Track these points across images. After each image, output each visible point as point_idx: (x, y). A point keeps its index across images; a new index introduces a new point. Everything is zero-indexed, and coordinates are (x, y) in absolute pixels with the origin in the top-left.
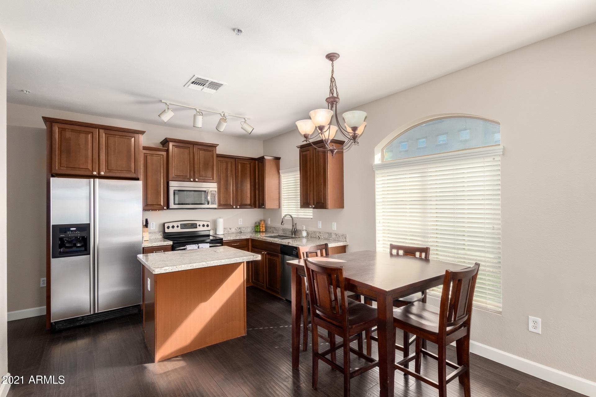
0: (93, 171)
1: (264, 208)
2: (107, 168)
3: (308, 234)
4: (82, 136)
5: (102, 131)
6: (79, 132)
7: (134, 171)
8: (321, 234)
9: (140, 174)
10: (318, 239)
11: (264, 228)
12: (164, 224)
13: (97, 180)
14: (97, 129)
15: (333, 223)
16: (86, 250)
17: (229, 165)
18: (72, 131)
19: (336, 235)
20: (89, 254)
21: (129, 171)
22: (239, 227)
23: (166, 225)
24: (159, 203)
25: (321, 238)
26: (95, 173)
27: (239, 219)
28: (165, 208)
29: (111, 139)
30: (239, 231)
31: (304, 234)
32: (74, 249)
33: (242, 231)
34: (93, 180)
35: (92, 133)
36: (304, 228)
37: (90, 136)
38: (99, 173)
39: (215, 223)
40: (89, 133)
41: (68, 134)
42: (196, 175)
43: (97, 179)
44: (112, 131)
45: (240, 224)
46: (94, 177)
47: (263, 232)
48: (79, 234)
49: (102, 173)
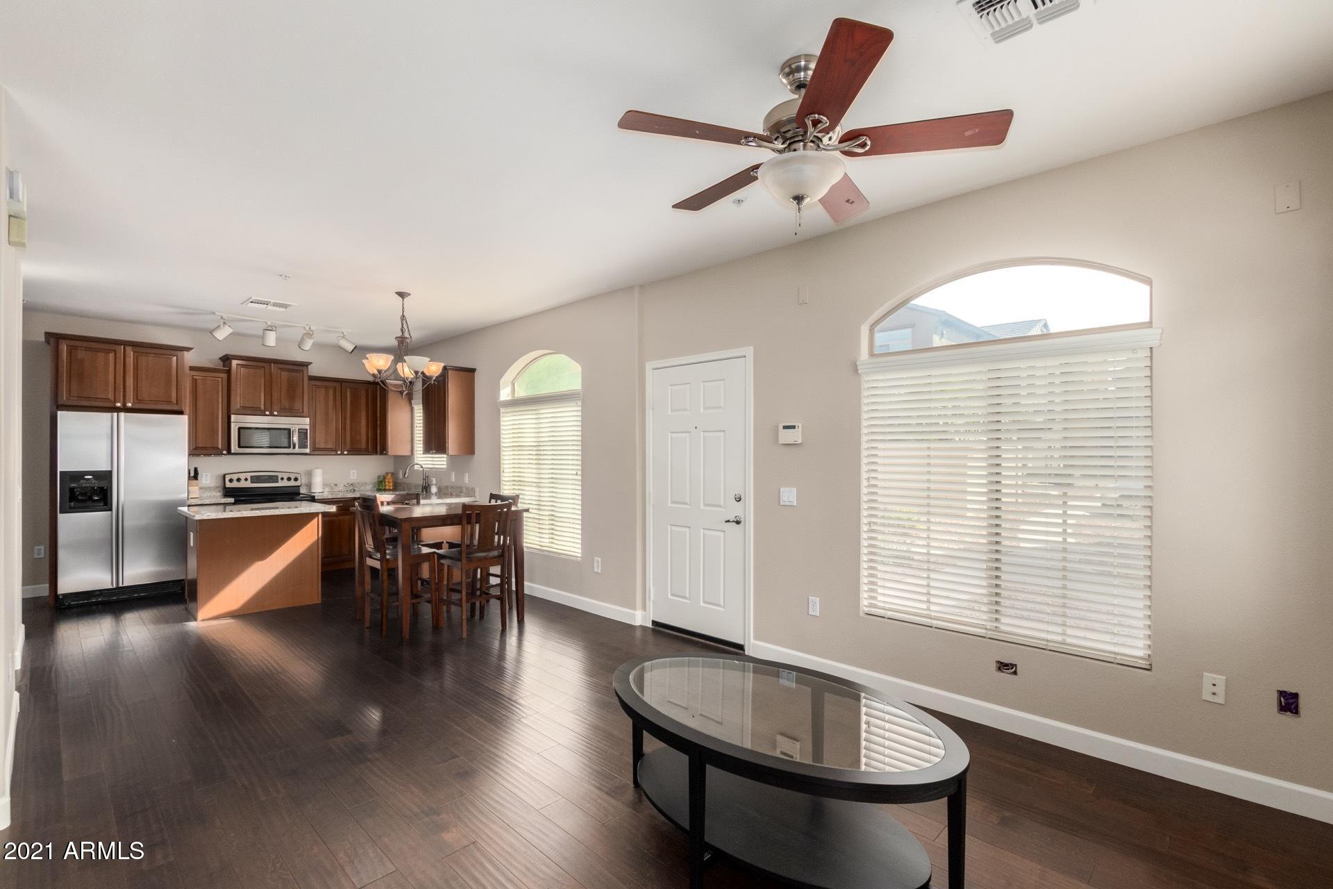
0: (115, 401)
1: (386, 454)
2: (135, 397)
3: (440, 489)
4: (101, 355)
5: (129, 349)
6: (97, 350)
7: (175, 402)
8: (453, 490)
9: (185, 406)
11: (391, 484)
12: (224, 476)
13: (122, 415)
14: (122, 347)
15: (464, 474)
16: (106, 504)
17: (331, 392)
18: (87, 349)
19: (467, 489)
20: (111, 510)
21: (169, 402)
22: (351, 482)
23: (227, 478)
24: (215, 446)
25: (453, 494)
26: (119, 405)
27: (352, 471)
28: (224, 452)
29: (143, 360)
30: (352, 488)
31: (434, 490)
32: (89, 503)
33: (357, 489)
34: (116, 414)
35: (115, 351)
36: (434, 482)
37: (111, 355)
38: (124, 404)
39: (310, 474)
40: (109, 351)
41: (81, 354)
42: (275, 407)
43: (123, 413)
44: (142, 348)
45: (352, 478)
46: (118, 410)
47: (389, 490)
48: (96, 484)
49: (129, 405)
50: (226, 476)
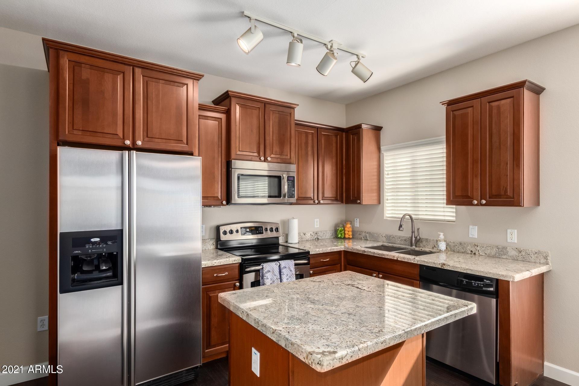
0: (124, 139)
1: (360, 203)
2: (145, 134)
4: (108, 77)
5: (138, 71)
6: (103, 70)
7: (185, 141)
8: (478, 248)
9: (195, 147)
10: (470, 255)
11: (350, 233)
12: (218, 228)
13: (134, 153)
14: (132, 67)
15: (509, 231)
16: (115, 276)
17: (310, 137)
18: (92, 66)
19: (520, 252)
20: (121, 283)
21: (181, 141)
22: (315, 231)
23: (222, 229)
24: (216, 195)
25: (477, 253)
26: (128, 142)
27: (316, 220)
28: (224, 202)
29: (152, 86)
30: (316, 237)
31: (443, 246)
32: (96, 275)
33: (320, 238)
34: (127, 152)
35: (124, 73)
36: (442, 236)
37: (119, 78)
38: (134, 142)
39: (286, 224)
40: (119, 72)
41: (86, 73)
42: (268, 152)
44: (154, 72)
45: (316, 227)
46: (129, 149)
47: (349, 239)
48: (104, 249)
49: (139, 143)
50: (221, 227)
